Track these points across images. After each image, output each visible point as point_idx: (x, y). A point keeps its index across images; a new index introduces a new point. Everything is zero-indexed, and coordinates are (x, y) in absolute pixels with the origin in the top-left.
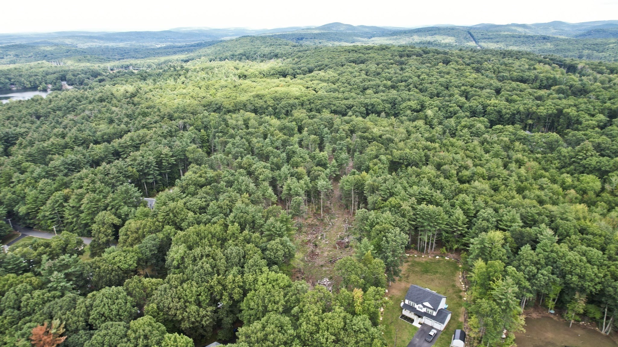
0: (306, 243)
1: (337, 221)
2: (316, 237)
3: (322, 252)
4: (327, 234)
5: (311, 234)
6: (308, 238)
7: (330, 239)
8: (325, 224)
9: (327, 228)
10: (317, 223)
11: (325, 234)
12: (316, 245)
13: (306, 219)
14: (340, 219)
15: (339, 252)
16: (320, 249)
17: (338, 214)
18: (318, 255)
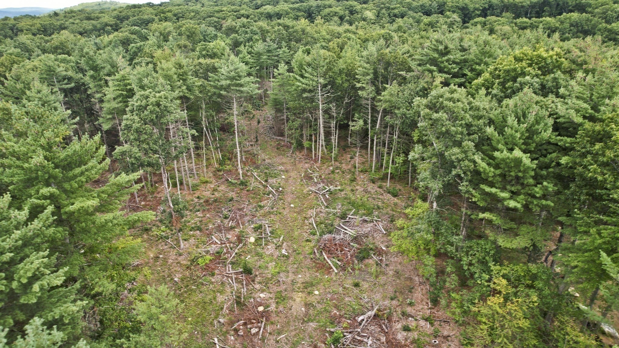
0: (209, 270)
1: (287, 180)
2: (240, 239)
3: (281, 298)
4: (273, 223)
5: (219, 229)
6: (213, 248)
7: (290, 238)
8: (255, 192)
9: (267, 203)
10: (231, 194)
11: (265, 222)
12: (248, 271)
13: (195, 188)
14: (293, 174)
15: (349, 283)
16: (266, 283)
17: (282, 164)
18: (266, 315)
